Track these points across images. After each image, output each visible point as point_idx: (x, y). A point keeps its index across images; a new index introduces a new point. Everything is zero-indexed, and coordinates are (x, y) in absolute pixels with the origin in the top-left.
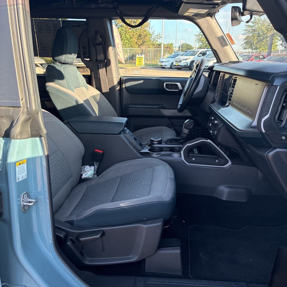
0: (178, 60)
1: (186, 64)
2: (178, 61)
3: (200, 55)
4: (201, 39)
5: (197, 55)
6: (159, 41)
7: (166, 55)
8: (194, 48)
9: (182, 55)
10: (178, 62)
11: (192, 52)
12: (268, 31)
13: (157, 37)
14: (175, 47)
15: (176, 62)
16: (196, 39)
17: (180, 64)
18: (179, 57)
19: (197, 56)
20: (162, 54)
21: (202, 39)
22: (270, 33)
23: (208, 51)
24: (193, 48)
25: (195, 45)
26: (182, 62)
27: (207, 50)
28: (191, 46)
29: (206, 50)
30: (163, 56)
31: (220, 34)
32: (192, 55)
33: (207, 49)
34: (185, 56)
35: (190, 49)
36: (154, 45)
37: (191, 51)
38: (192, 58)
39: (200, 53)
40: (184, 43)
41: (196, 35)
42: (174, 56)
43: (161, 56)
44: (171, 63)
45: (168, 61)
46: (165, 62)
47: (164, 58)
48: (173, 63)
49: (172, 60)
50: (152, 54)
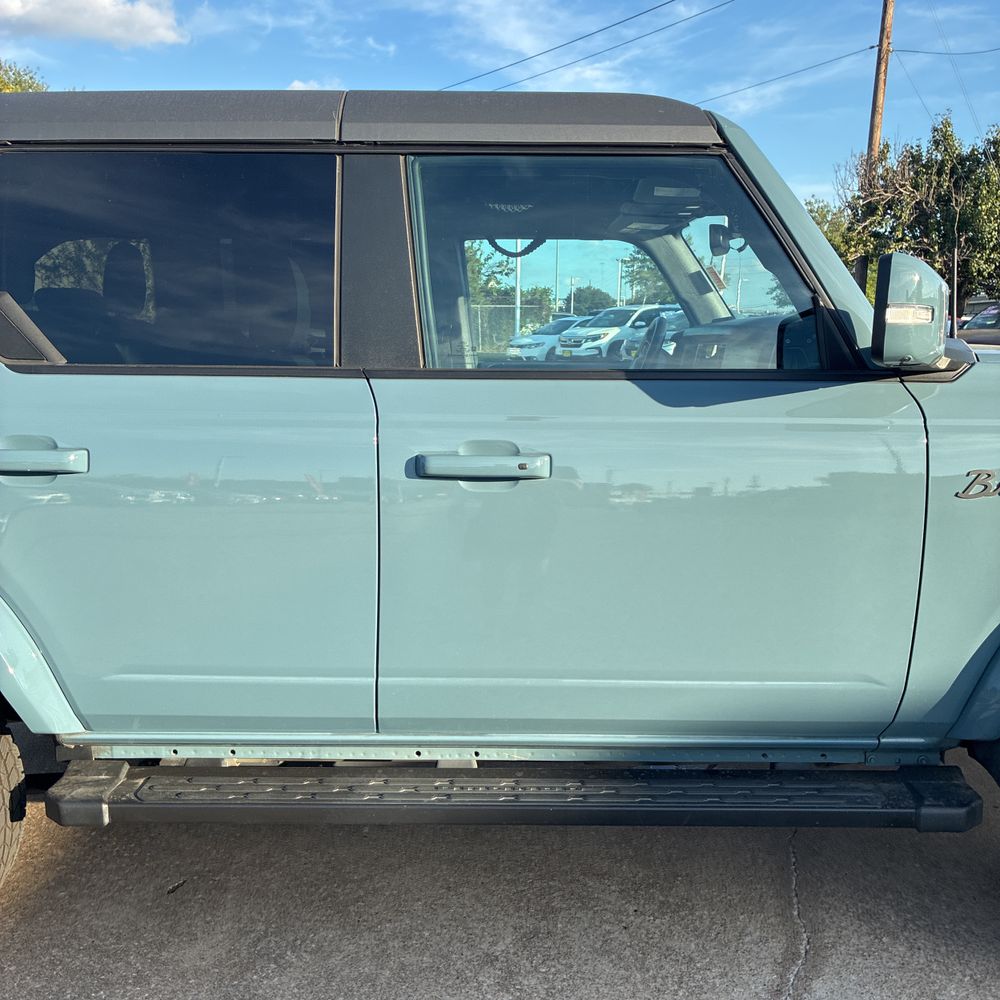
0: (570, 340)
1: (596, 352)
2: (568, 343)
3: (638, 323)
4: (639, 272)
5: (629, 323)
6: (506, 282)
7: (529, 326)
8: (618, 303)
9: (582, 325)
10: (572, 346)
11: (612, 316)
12: (850, 248)
13: (499, 270)
14: (555, 300)
15: (563, 346)
16: (624, 274)
17: (576, 352)
18: (574, 331)
19: (630, 327)
20: (518, 323)
21: (643, 275)
22: (856, 252)
23: (664, 310)
24: (615, 302)
25: (620, 292)
26: (585, 345)
27: (662, 306)
28: (606, 297)
29: (656, 306)
30: (521, 327)
31: (694, 268)
32: (612, 325)
33: (660, 304)
34: (590, 327)
35: (604, 307)
36: (488, 293)
37: (612, 312)
38: (613, 333)
39: (639, 318)
40: (584, 285)
41: (623, 262)
42: (555, 327)
43: (514, 330)
44: (546, 348)
45: (537, 345)
46: (529, 346)
47: (523, 336)
48: (554, 348)
49: (550, 340)
50: (482, 323)
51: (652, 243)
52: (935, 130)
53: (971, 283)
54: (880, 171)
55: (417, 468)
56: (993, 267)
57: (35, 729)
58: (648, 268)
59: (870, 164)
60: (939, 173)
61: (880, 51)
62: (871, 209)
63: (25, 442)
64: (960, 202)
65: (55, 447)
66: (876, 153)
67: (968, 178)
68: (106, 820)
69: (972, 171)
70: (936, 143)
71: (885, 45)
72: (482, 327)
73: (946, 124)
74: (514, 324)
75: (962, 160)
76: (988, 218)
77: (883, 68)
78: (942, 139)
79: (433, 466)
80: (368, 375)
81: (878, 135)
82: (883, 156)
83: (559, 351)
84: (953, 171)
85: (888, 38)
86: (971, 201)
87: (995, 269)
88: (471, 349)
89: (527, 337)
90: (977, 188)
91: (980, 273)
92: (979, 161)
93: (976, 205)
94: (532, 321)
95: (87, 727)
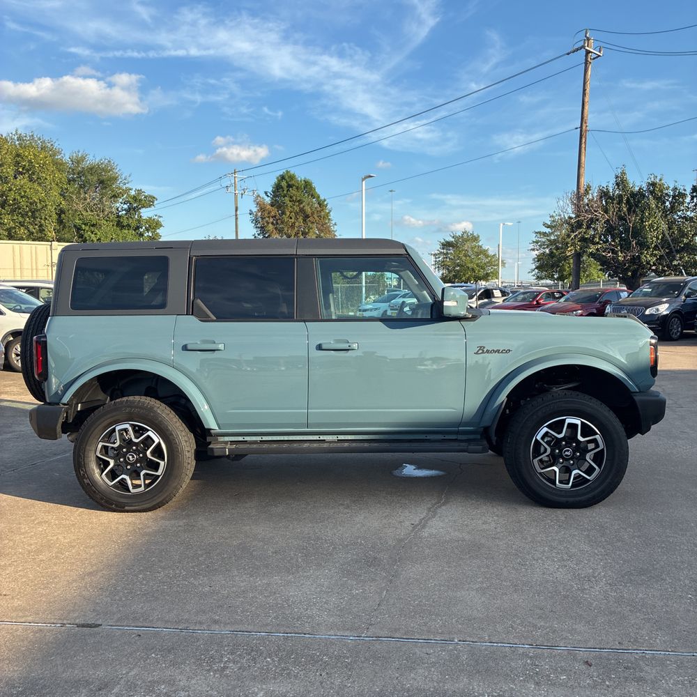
2: (395, 308)
4: (443, 261)
7: (371, 297)
12: (568, 248)
14: (391, 278)
15: (391, 310)
18: (399, 300)
20: (364, 296)
21: (446, 263)
22: (572, 250)
30: (366, 298)
41: (435, 255)
42: (388, 297)
43: (361, 300)
44: (381, 311)
45: (376, 309)
46: (371, 310)
47: (367, 304)
48: (386, 311)
49: (384, 306)
50: (341, 296)
51: (401, 273)
52: (617, 177)
53: (643, 269)
54: (586, 201)
55: (319, 347)
56: (655, 258)
57: (206, 427)
58: (450, 259)
59: (579, 197)
60: (620, 202)
61: (581, 131)
62: (579, 225)
63: (205, 342)
64: (633, 219)
65: (214, 343)
66: (582, 190)
67: (637, 206)
68: (227, 454)
69: (639, 202)
70: (618, 184)
71: (584, 128)
72: (341, 298)
73: (623, 173)
74: (362, 296)
75: (633, 195)
76: (650, 230)
77: (584, 141)
78: (621, 182)
79: (324, 347)
80: (305, 321)
81: (582, 180)
82: (587, 192)
83: (389, 313)
84: (628, 200)
85: (585, 123)
86: (639, 220)
87: (657, 260)
88: (334, 312)
89: (369, 304)
90: (643, 212)
91: (648, 263)
92: (644, 196)
93: (642, 222)
94: (373, 294)
95: (220, 428)
